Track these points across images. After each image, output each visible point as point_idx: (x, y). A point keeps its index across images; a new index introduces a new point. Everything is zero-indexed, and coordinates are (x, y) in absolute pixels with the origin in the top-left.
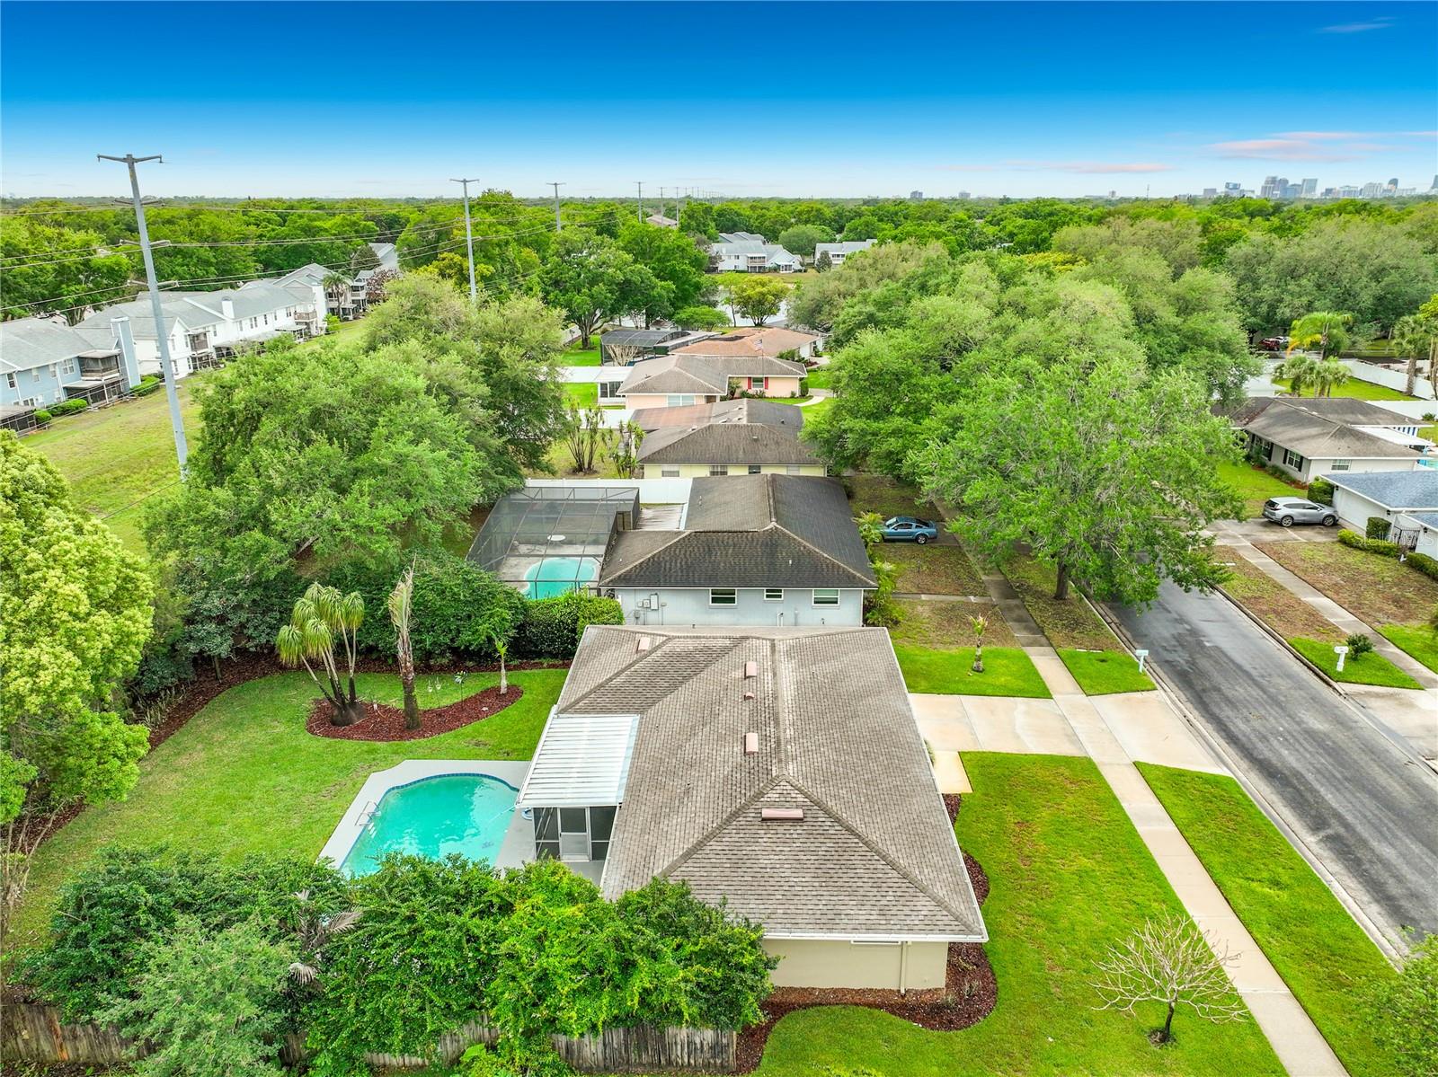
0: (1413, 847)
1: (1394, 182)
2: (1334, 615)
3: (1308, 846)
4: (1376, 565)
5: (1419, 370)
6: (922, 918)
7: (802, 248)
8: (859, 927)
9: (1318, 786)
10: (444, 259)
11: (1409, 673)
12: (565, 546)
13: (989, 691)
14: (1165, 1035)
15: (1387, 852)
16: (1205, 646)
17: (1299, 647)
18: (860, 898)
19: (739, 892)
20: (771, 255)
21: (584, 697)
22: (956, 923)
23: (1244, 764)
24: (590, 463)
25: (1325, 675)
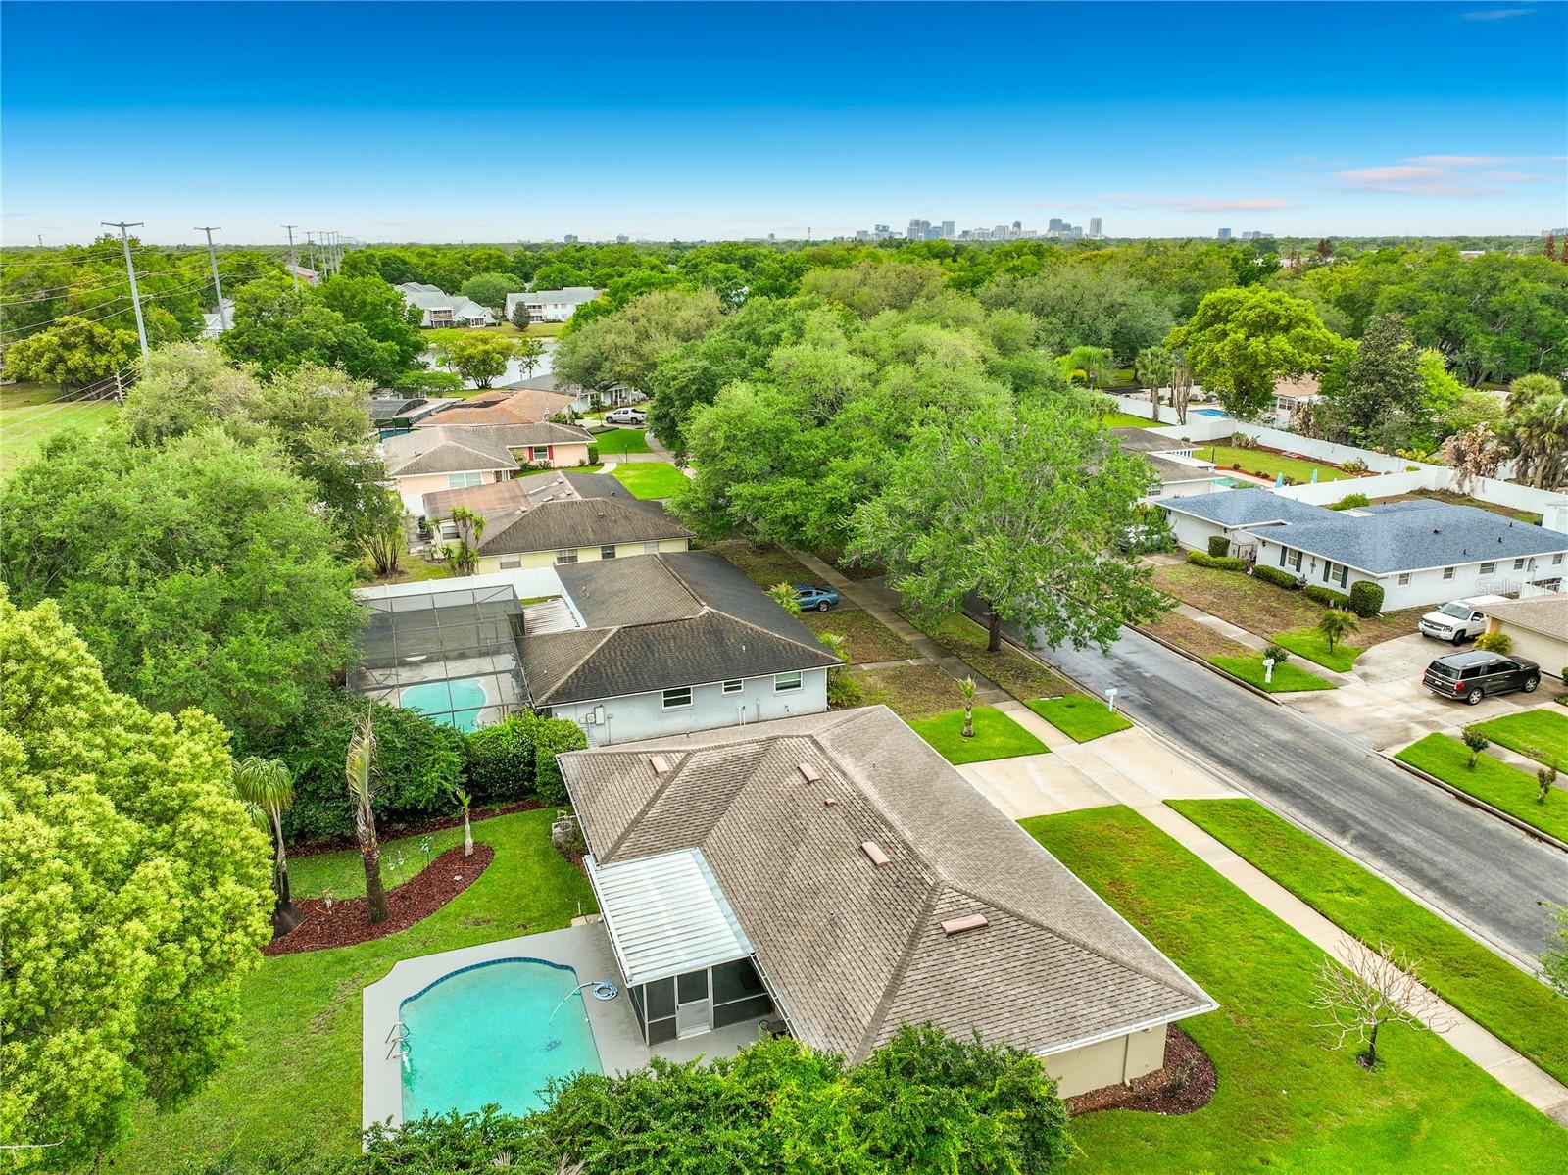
0: (1421, 831)
1: (1018, 225)
2: (1230, 632)
3: (1345, 847)
4: (1230, 580)
5: (1161, 398)
6: (1150, 1000)
7: (491, 299)
8: (1099, 1026)
9: (1319, 793)
10: (64, 325)
11: (1315, 676)
12: (426, 665)
13: (992, 755)
14: (1369, 1058)
15: (1407, 841)
16: (1145, 678)
17: (1220, 664)
18: (1084, 995)
19: (965, 1021)
20: (458, 308)
21: (622, 839)
22: (1183, 997)
23: (1250, 784)
24: (393, 564)
25: (1258, 689)
